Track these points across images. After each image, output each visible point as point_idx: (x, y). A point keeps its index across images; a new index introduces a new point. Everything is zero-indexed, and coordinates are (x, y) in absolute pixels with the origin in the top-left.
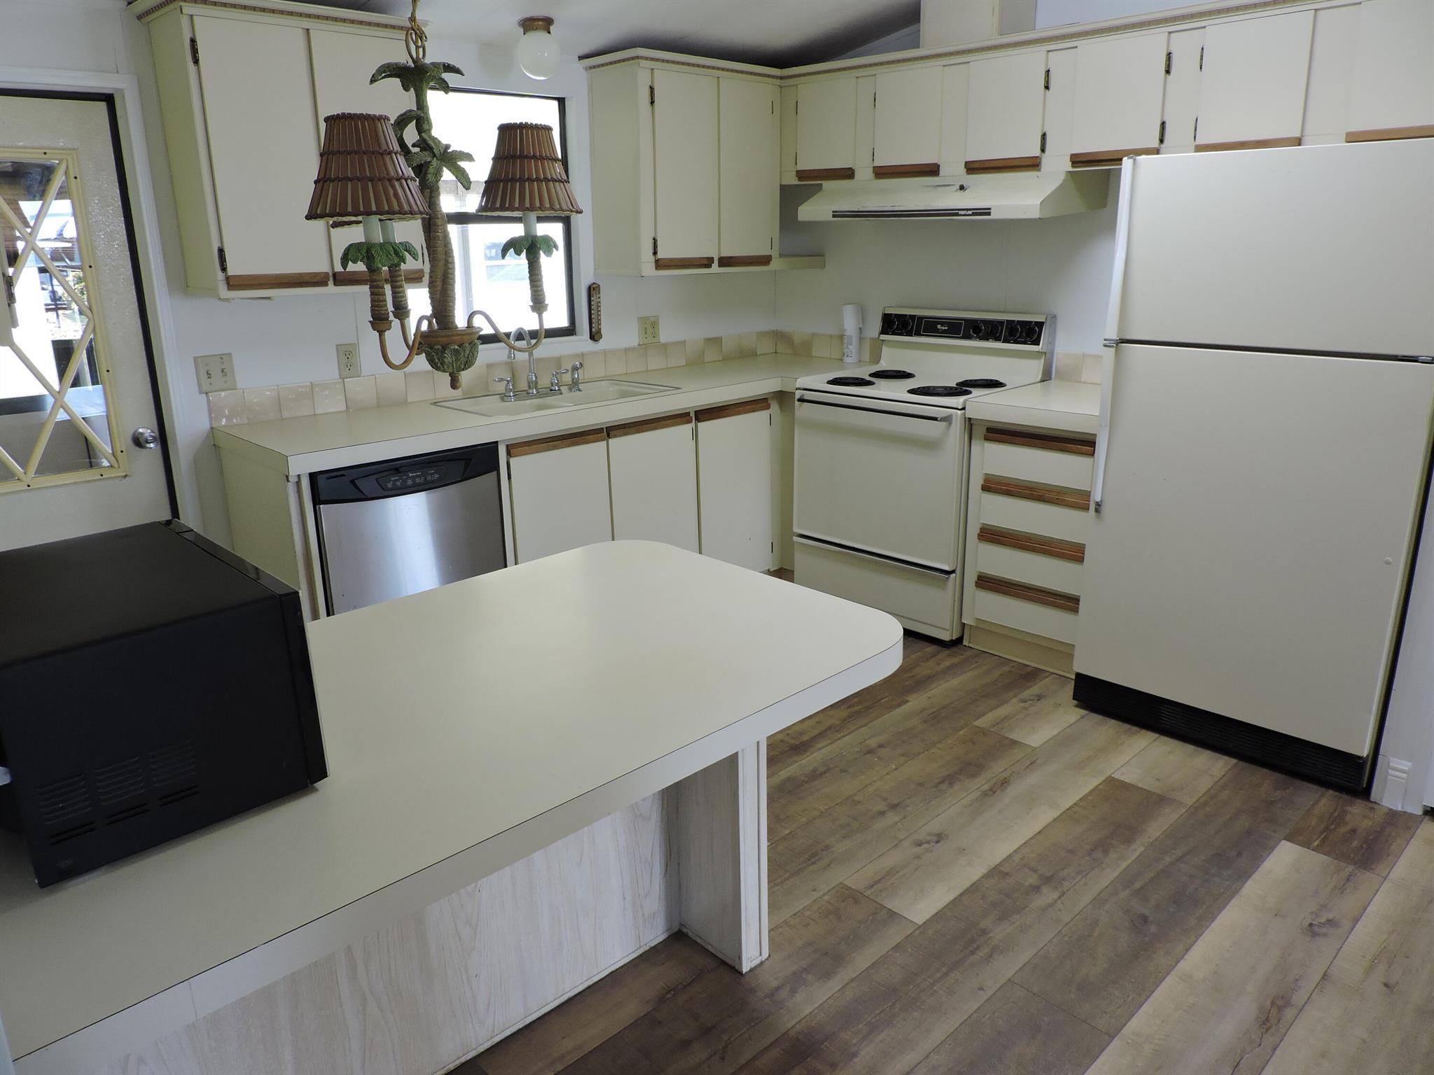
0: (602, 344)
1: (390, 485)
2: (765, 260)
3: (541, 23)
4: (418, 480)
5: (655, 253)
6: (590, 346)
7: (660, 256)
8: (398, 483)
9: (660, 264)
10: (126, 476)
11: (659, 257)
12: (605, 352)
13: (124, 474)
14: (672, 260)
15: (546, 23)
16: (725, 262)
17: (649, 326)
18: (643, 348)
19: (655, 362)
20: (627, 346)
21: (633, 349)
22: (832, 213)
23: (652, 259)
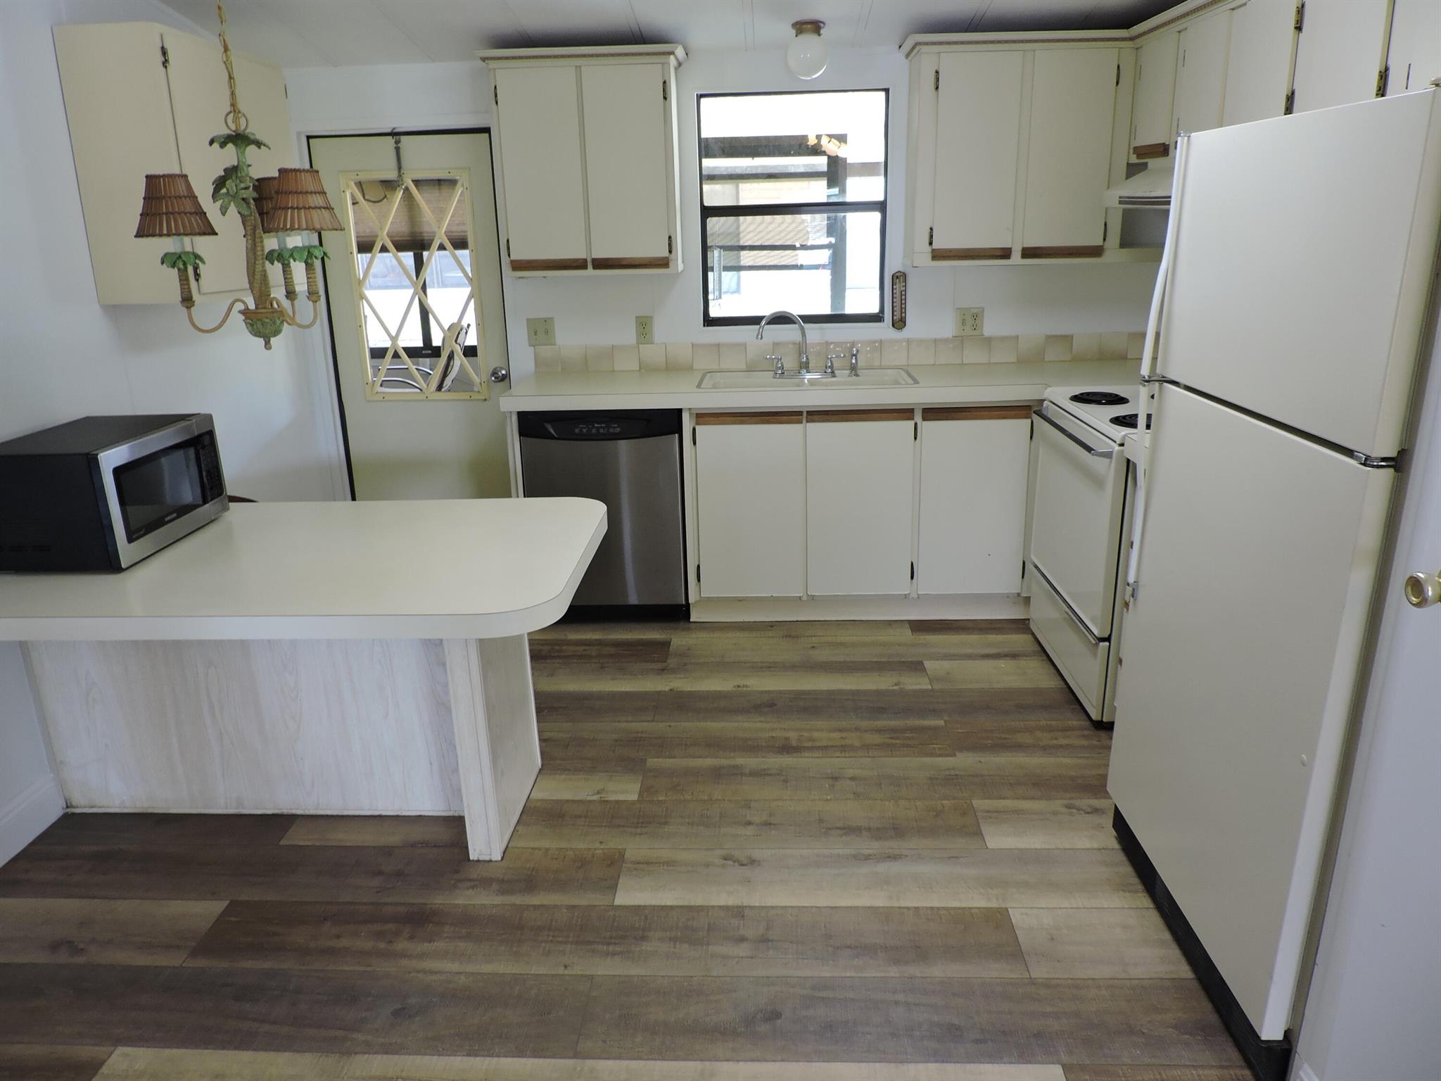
0: (907, 333)
1: (577, 431)
2: (1096, 252)
3: (809, 26)
4: (602, 431)
5: (931, 244)
6: (893, 334)
7: (935, 246)
8: (584, 430)
9: (938, 255)
10: (485, 400)
11: (934, 248)
12: (909, 341)
13: (484, 398)
14: (950, 250)
15: (815, 27)
16: (1028, 253)
17: (971, 319)
18: (959, 341)
19: (973, 355)
20: (939, 336)
21: (946, 341)
22: (1118, 199)
23: (929, 249)
